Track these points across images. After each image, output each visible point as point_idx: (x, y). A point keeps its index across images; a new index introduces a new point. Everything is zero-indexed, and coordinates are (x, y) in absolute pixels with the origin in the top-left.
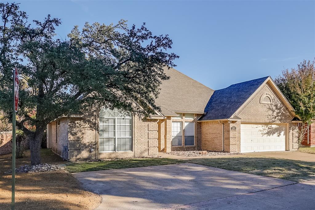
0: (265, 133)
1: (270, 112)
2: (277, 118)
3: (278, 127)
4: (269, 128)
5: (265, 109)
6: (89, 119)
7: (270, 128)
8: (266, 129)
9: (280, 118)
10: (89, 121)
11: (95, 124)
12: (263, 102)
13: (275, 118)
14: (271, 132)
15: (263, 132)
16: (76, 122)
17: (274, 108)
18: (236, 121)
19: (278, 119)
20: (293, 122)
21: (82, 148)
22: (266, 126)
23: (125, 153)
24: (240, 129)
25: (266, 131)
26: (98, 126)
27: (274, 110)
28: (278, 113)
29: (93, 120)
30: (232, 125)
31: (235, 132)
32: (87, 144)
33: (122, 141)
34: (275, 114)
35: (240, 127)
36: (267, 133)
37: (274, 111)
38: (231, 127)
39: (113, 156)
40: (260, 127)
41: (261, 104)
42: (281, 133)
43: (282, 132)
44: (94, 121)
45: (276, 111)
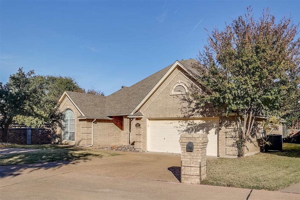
0: (184, 130)
1: (186, 104)
2: (196, 111)
3: (204, 122)
4: (189, 124)
5: (178, 100)
7: (192, 125)
8: (185, 125)
9: (201, 110)
13: (194, 110)
14: (193, 130)
15: (180, 129)
17: (191, 98)
18: (141, 118)
19: (198, 112)
22: (184, 122)
25: (185, 128)
27: (191, 100)
28: (197, 104)
31: (140, 129)
34: (193, 105)
35: (146, 123)
36: (186, 131)
37: (191, 102)
38: (136, 124)
40: (176, 123)
41: (172, 96)
42: (210, 132)
43: (212, 129)
45: (195, 101)
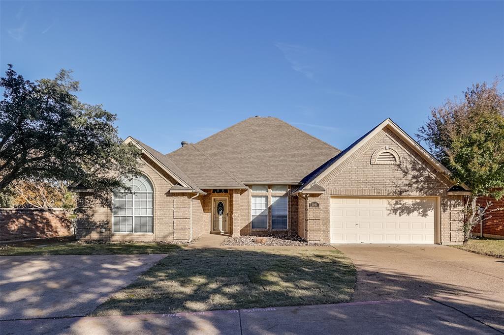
5: (383, 173)
6: (100, 193)
10: (100, 196)
11: (107, 200)
12: (378, 162)
16: (86, 198)
18: (321, 194)
20: (451, 193)
21: (92, 228)
23: (143, 235)
24: (328, 206)
26: (111, 202)
29: (104, 195)
30: (310, 200)
31: (317, 211)
32: (98, 223)
33: (142, 221)
35: (328, 203)
38: (310, 203)
39: (128, 238)
41: (374, 166)
44: (106, 196)
